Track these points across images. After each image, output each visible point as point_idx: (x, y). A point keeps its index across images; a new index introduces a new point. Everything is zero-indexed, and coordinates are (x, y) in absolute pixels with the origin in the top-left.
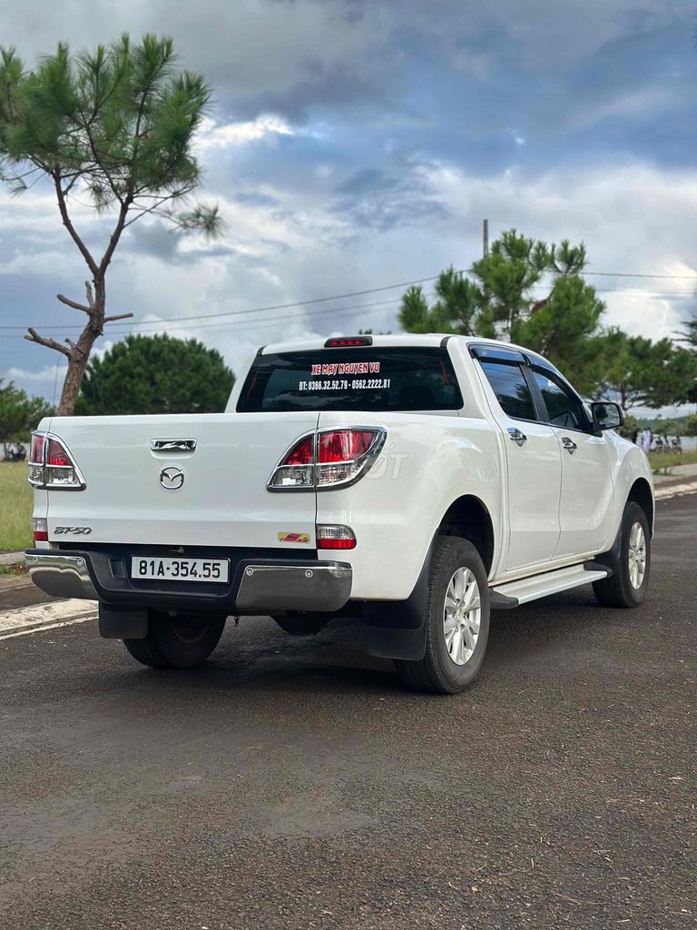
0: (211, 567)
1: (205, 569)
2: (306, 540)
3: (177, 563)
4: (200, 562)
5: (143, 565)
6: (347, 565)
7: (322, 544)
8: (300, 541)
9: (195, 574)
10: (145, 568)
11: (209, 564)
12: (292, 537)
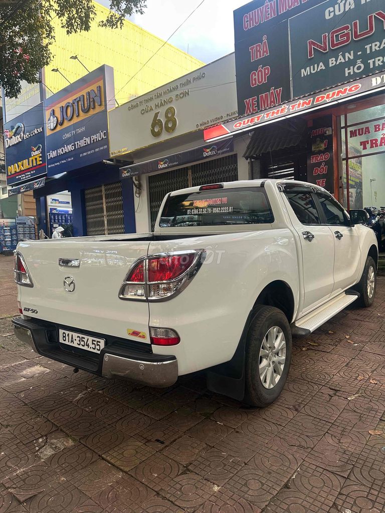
0: (96, 343)
1: (93, 343)
2: (144, 337)
3: (79, 337)
4: (91, 339)
5: (64, 335)
6: (173, 358)
7: (154, 341)
8: (140, 336)
9: (88, 346)
10: (65, 337)
11: (95, 341)
12: (135, 333)
